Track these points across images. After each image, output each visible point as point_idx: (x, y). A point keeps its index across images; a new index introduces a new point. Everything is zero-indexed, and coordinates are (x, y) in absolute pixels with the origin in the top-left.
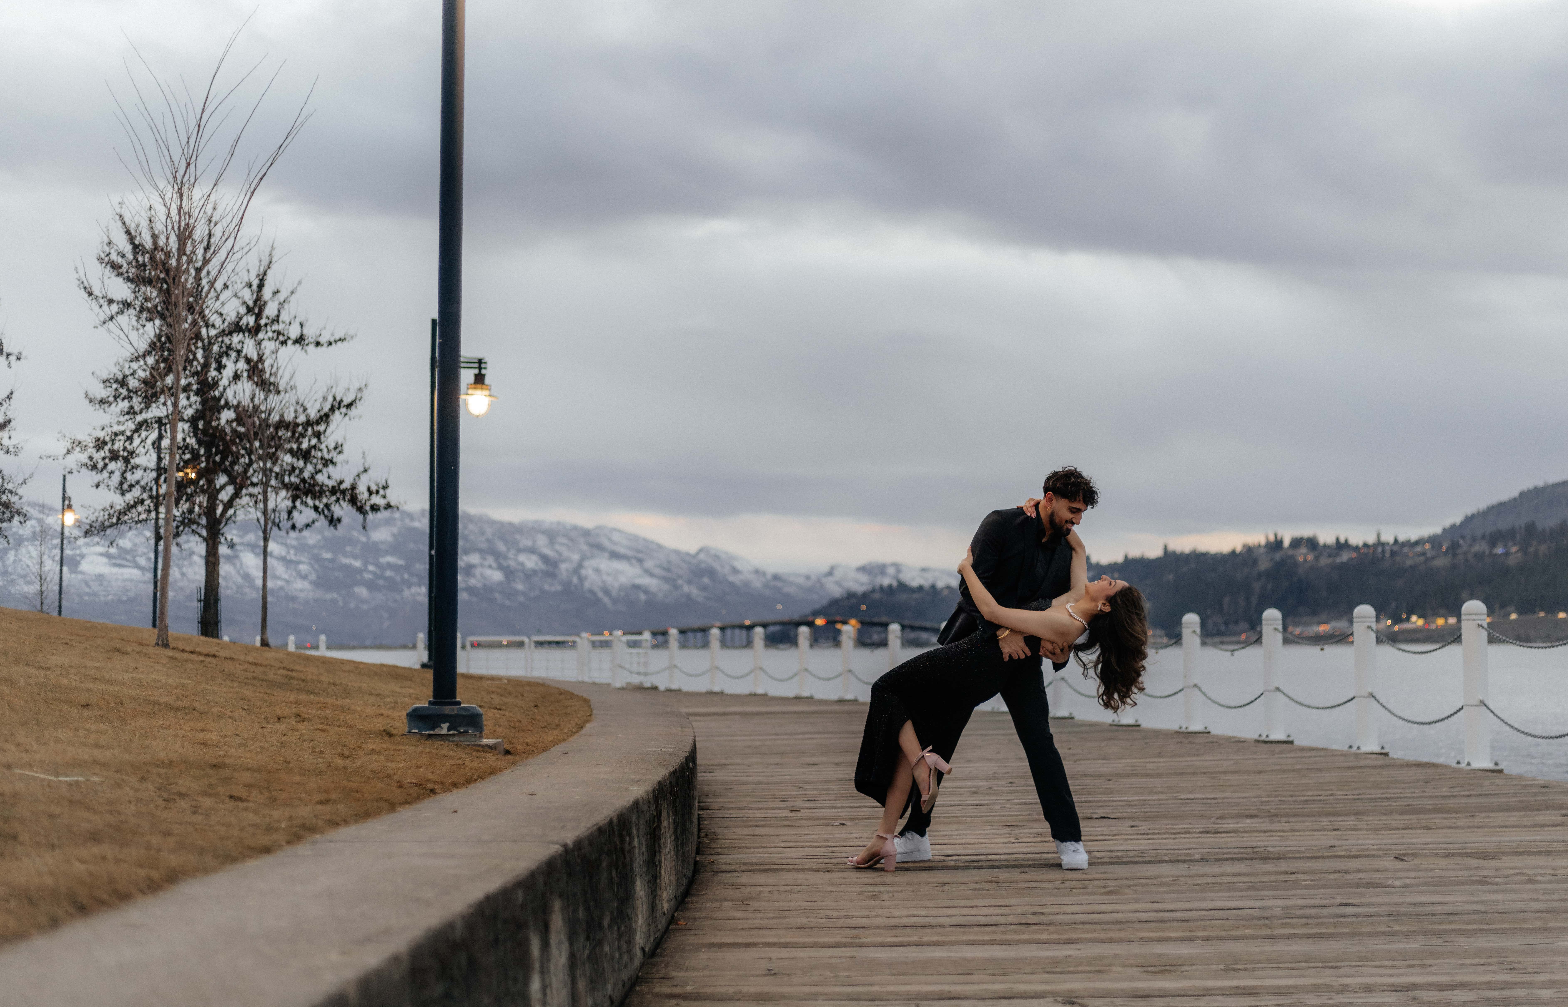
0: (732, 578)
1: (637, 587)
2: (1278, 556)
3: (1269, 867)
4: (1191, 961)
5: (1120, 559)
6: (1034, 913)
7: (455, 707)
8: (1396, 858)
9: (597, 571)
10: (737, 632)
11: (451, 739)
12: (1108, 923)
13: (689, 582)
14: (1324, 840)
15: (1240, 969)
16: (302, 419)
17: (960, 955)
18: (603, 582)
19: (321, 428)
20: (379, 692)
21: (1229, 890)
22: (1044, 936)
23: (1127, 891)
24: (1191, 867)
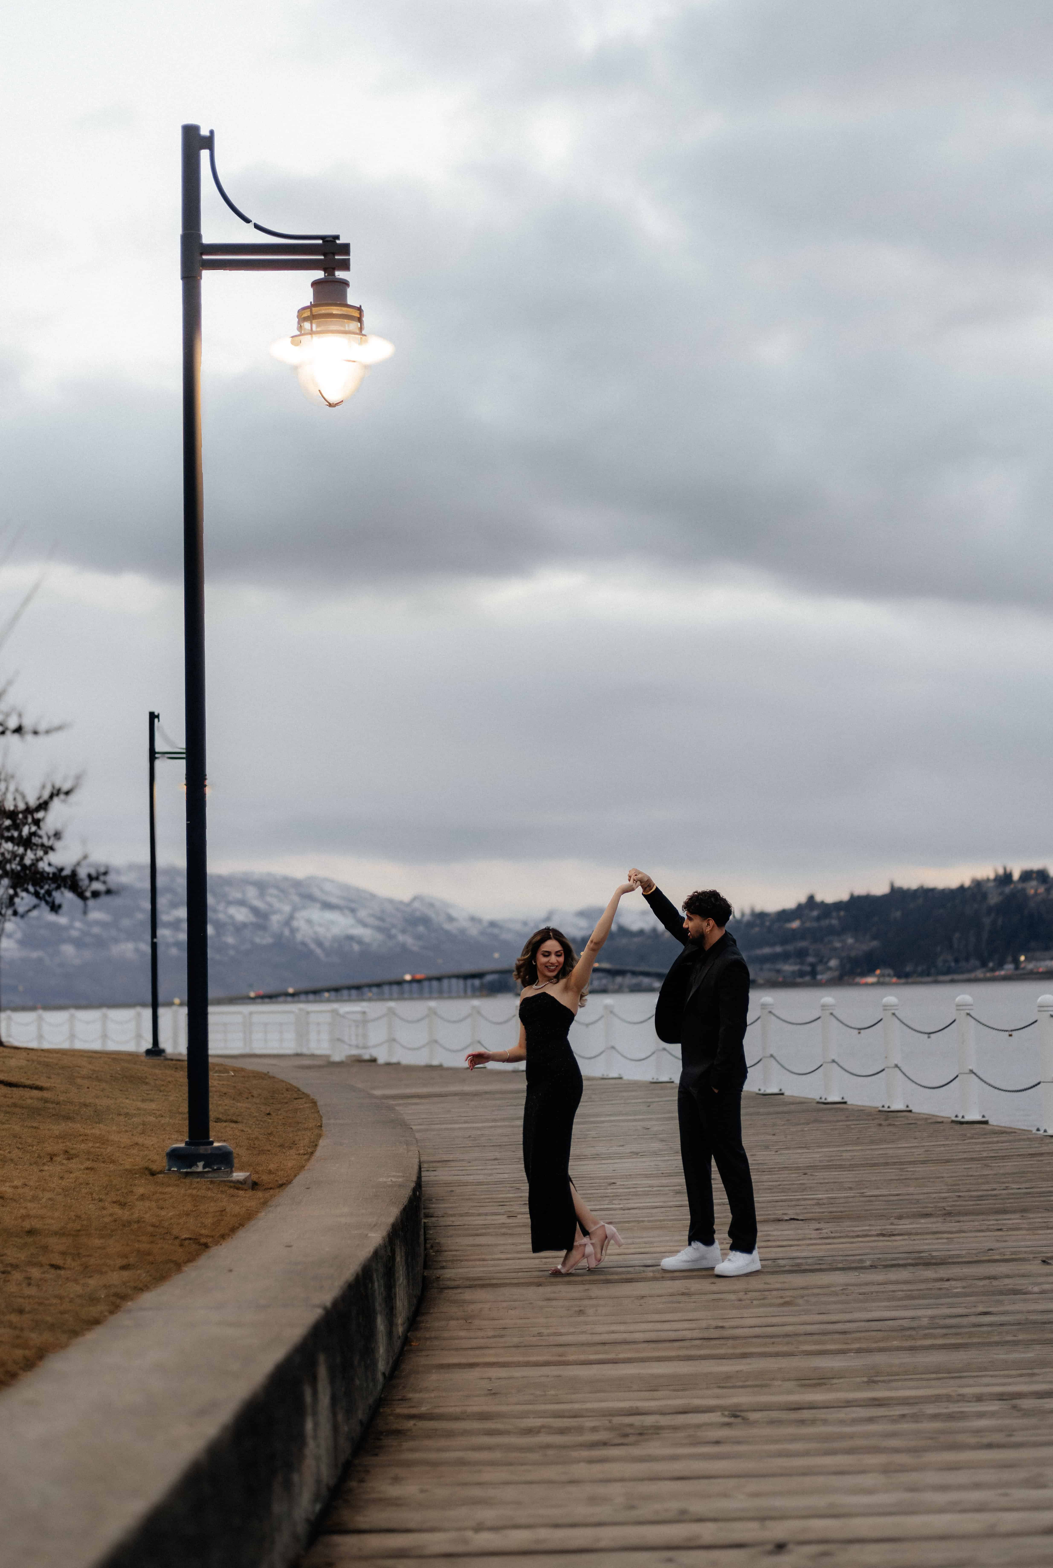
0: (447, 926)
1: (350, 938)
2: (1007, 890)
3: (929, 1273)
4: (839, 1375)
5: (845, 897)
6: (717, 1327)
7: (209, 1147)
8: (1044, 1261)
9: (309, 922)
10: (454, 981)
11: (206, 1175)
12: (778, 1336)
13: (404, 931)
14: (986, 1241)
15: (880, 1381)
16: (21, 806)
17: (650, 1371)
18: (316, 933)
19: (40, 815)
20: (126, 1110)
21: (889, 1300)
22: (722, 1351)
23: (800, 1301)
24: (861, 1275)
